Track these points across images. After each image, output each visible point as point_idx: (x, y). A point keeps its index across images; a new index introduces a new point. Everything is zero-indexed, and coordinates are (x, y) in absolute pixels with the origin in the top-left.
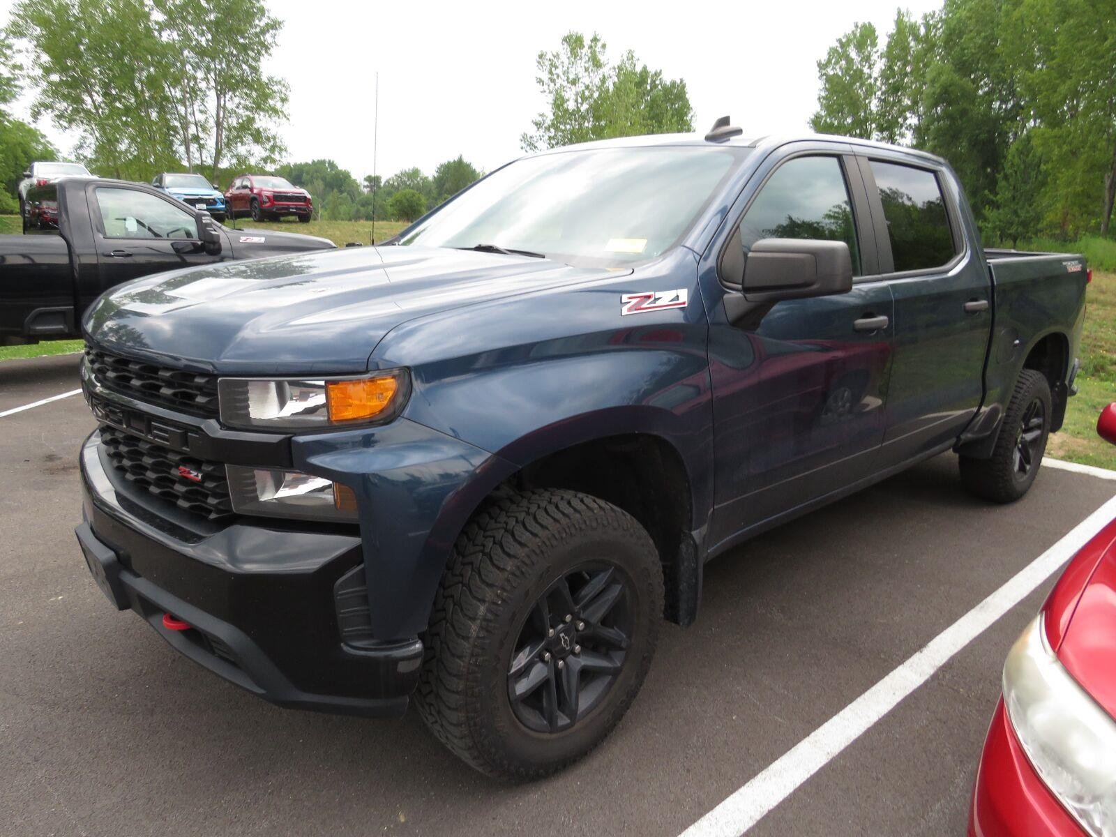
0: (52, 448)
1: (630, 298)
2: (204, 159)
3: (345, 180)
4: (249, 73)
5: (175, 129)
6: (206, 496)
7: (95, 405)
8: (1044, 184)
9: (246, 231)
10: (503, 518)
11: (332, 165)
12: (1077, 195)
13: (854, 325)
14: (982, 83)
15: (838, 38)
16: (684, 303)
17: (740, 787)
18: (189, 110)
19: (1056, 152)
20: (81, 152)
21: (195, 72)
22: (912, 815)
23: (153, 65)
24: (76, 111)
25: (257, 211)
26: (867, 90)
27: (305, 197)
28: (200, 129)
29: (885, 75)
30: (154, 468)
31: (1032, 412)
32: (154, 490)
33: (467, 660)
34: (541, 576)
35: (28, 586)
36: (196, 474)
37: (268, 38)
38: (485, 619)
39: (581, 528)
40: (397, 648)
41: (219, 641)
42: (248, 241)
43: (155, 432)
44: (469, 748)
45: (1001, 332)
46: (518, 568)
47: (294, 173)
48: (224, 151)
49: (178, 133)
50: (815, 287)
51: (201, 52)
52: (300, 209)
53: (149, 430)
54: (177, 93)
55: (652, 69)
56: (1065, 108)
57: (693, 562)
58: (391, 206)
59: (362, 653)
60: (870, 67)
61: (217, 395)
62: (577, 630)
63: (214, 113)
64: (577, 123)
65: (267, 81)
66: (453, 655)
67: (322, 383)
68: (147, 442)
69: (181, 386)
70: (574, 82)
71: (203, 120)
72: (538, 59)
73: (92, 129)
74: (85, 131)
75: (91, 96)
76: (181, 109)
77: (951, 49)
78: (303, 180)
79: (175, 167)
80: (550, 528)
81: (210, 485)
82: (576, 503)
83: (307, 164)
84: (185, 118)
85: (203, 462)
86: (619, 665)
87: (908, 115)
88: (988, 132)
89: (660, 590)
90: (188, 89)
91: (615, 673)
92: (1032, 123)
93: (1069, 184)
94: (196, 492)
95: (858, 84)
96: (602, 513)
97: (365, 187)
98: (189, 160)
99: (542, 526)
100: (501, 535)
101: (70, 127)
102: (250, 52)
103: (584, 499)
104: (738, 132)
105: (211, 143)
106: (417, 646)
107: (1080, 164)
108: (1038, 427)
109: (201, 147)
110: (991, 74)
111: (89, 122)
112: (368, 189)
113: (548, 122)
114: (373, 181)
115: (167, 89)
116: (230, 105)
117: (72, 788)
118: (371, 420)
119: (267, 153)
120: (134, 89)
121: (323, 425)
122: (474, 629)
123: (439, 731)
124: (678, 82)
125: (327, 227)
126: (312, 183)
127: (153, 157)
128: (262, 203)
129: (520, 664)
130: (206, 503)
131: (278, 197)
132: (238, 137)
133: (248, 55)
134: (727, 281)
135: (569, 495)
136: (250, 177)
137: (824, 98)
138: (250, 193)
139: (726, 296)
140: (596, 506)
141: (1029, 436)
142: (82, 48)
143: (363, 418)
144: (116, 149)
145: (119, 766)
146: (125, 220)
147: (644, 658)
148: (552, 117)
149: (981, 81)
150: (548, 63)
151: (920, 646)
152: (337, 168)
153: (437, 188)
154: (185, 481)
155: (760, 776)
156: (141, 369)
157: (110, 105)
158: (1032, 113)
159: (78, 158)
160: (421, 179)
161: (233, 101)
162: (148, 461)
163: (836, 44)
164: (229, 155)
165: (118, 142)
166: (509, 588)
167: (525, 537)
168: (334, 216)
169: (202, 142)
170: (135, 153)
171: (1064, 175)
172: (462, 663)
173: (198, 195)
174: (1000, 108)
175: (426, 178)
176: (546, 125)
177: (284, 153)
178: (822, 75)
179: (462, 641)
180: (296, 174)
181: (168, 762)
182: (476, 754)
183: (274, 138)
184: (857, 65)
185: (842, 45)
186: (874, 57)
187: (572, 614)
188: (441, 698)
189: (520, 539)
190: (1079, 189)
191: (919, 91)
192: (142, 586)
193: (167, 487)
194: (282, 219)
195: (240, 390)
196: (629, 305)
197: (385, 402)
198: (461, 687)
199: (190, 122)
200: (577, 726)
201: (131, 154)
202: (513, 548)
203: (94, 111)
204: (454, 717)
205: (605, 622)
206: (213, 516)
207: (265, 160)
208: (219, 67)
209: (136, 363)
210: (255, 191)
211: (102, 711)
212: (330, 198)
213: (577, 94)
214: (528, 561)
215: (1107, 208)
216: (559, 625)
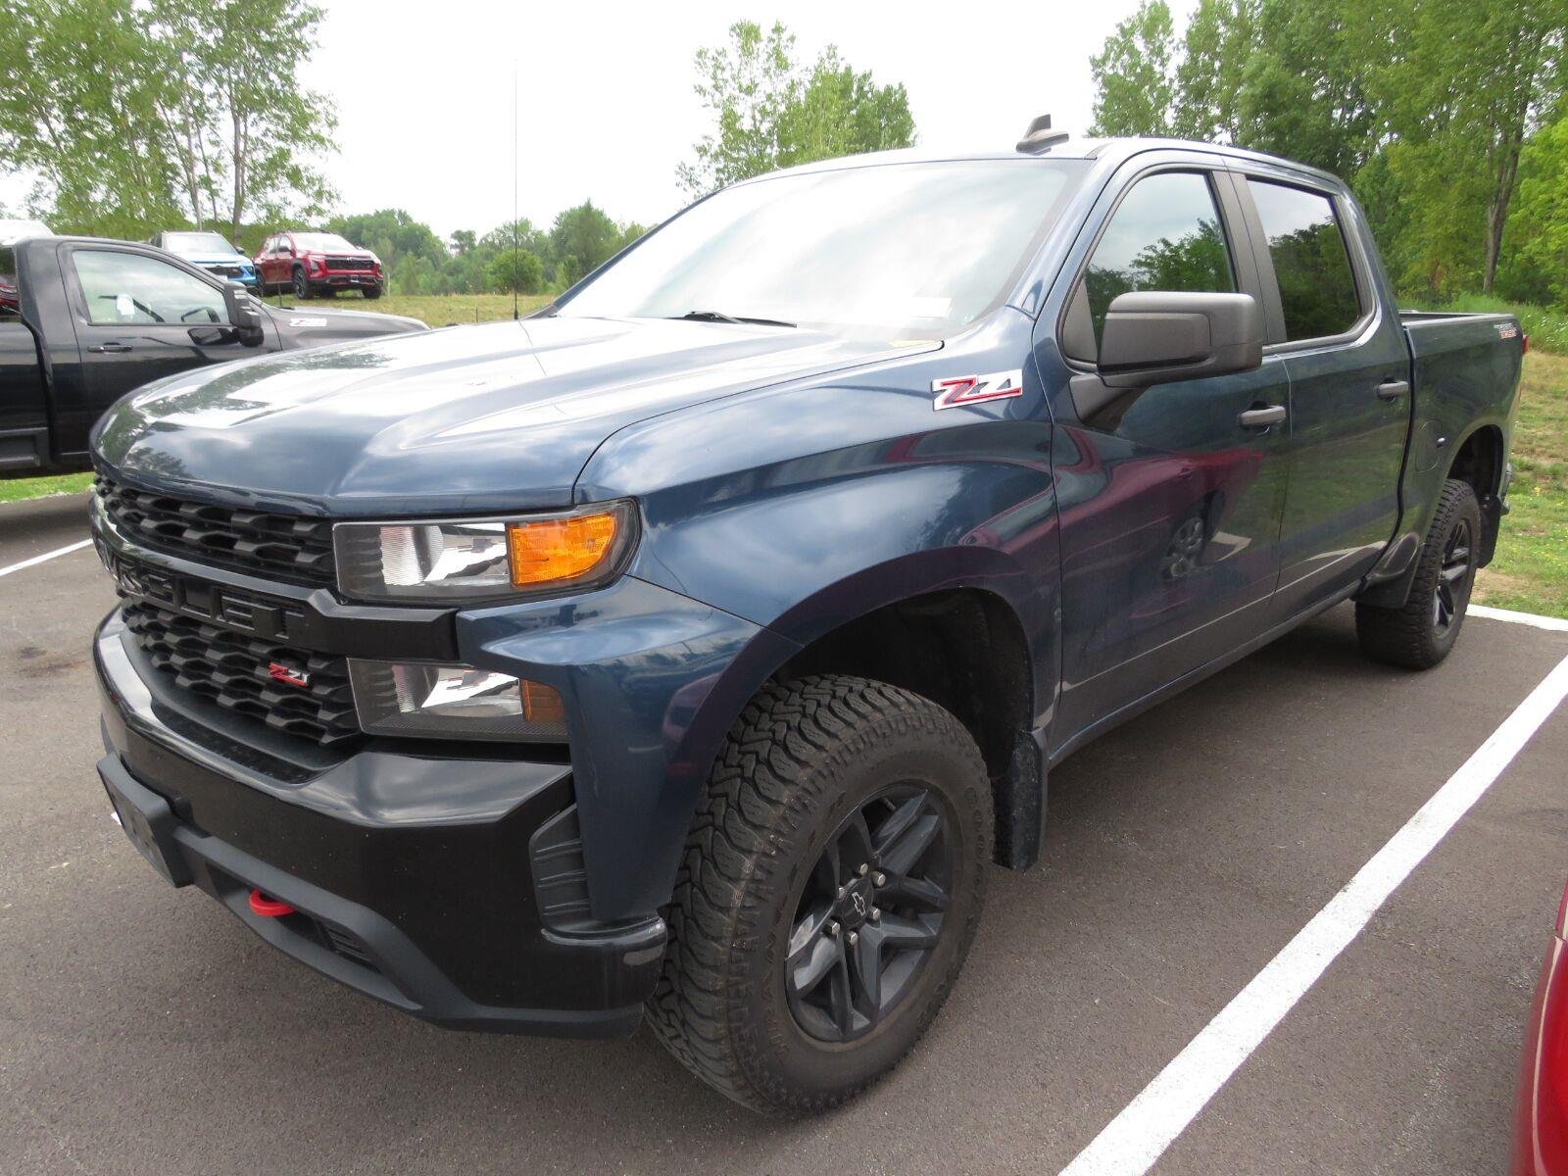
0: (29, 639)
1: (945, 384)
2: (218, 211)
3: (423, 238)
4: (279, 88)
5: (173, 168)
6: (315, 709)
7: (124, 572)
8: (1405, 223)
9: (298, 310)
10: (766, 723)
11: (403, 216)
12: (1450, 238)
13: (1241, 419)
14: (1317, 83)
15: (1118, 22)
16: (1018, 391)
17: (1123, 1107)
18: (194, 140)
19: (1421, 178)
20: (35, 205)
21: (201, 85)
22: (1378, 1135)
23: (138, 77)
24: (26, 145)
25: (303, 284)
26: (1159, 97)
27: (372, 262)
28: (211, 168)
29: (1184, 74)
30: (225, 667)
31: (1456, 540)
32: (225, 701)
33: (728, 944)
34: (832, 808)
35: (13, 848)
36: (298, 674)
37: (305, 34)
38: (753, 880)
39: (884, 734)
40: (626, 932)
41: (346, 934)
42: (303, 324)
43: (228, 610)
44: (732, 1075)
45: (1422, 425)
46: (798, 798)
47: (348, 229)
48: (249, 199)
49: (178, 174)
50: (1209, 362)
51: (209, 57)
52: (365, 279)
53: (219, 608)
54: (174, 116)
55: (857, 71)
56: (1432, 117)
57: (1034, 776)
58: (491, 273)
59: (575, 942)
60: (1162, 64)
61: (331, 549)
62: (875, 886)
63: (231, 145)
64: (755, 149)
65: (306, 97)
66: (706, 936)
67: (501, 527)
68: (215, 628)
69: (268, 538)
70: (749, 91)
71: (215, 156)
72: (696, 59)
73: (51, 171)
74: (42, 174)
75: (48, 123)
76: (182, 140)
77: (1275, 35)
78: (362, 240)
79: (178, 224)
80: (841, 737)
81: (322, 691)
82: (871, 695)
83: (368, 217)
84: (189, 152)
85: (308, 657)
86: (935, 934)
87: (1217, 128)
88: (1327, 152)
89: (990, 820)
90: (191, 111)
91: (929, 946)
92: (1385, 140)
93: (1439, 223)
94: (297, 702)
95: (1147, 87)
96: (911, 710)
97: (452, 246)
98: (197, 215)
99: (828, 733)
100: (767, 750)
101: (18, 169)
102: (280, 56)
103: (883, 689)
104: (1063, 138)
105: (227, 189)
106: (658, 926)
107: (1453, 194)
108: (1462, 560)
109: (213, 194)
110: (1330, 71)
111: (47, 160)
112: (458, 250)
113: (715, 148)
114: (464, 238)
115: (159, 109)
116: (253, 132)
117: (115, 1163)
118: (576, 582)
119: (312, 201)
120: (112, 112)
121: (504, 592)
122: (737, 895)
123: (681, 1050)
124: (896, 87)
125: (405, 305)
126: (376, 243)
127: (144, 210)
128: (310, 271)
129: (801, 943)
130: (315, 719)
131: (333, 263)
132: (268, 178)
133: (278, 59)
134: (1072, 358)
135: (859, 684)
136: (290, 234)
137: (1101, 109)
138: (291, 257)
139: (1073, 380)
140: (902, 699)
141: (1451, 574)
142: (31, 52)
143: (561, 579)
144: (88, 200)
145: (184, 1124)
146: (115, 298)
147: (969, 921)
148: (720, 141)
149: (1315, 80)
150: (710, 63)
151: (1341, 883)
152: (411, 221)
153: (556, 246)
154: (278, 685)
155: (1151, 1089)
156: (200, 513)
157: (76, 134)
158: (1386, 124)
159: (32, 215)
160: (533, 234)
161: (257, 127)
162: (214, 656)
163: (1115, 33)
164: (255, 205)
165: (91, 189)
166: (785, 830)
167: (806, 752)
168: (410, 289)
169: (214, 187)
170: (117, 205)
171: (1431, 214)
172: (721, 949)
173: (214, 263)
174: (1342, 117)
175: (540, 233)
176: (712, 152)
177: (334, 201)
178: (1098, 75)
179: (720, 914)
180: (354, 231)
181: (260, 1114)
182: (741, 1082)
183: (320, 180)
184: (1145, 61)
185: (1124, 32)
186: (1168, 50)
187: (868, 863)
188: (686, 999)
189: (797, 754)
190: (1452, 229)
191: (1231, 95)
192: (214, 849)
193: (246, 695)
194: (339, 294)
195: (368, 540)
196: (943, 396)
197: (599, 554)
198: (720, 985)
199: (195, 158)
200: (880, 1028)
201: (110, 206)
202: (790, 770)
203: (53, 145)
204: (710, 1029)
205: (915, 872)
206: (327, 739)
207: (309, 211)
208: (235, 77)
209: (191, 503)
210: (299, 255)
211: (147, 1038)
212: (403, 264)
213: (754, 107)
214: (811, 788)
215: (1491, 254)
216: (850, 880)
